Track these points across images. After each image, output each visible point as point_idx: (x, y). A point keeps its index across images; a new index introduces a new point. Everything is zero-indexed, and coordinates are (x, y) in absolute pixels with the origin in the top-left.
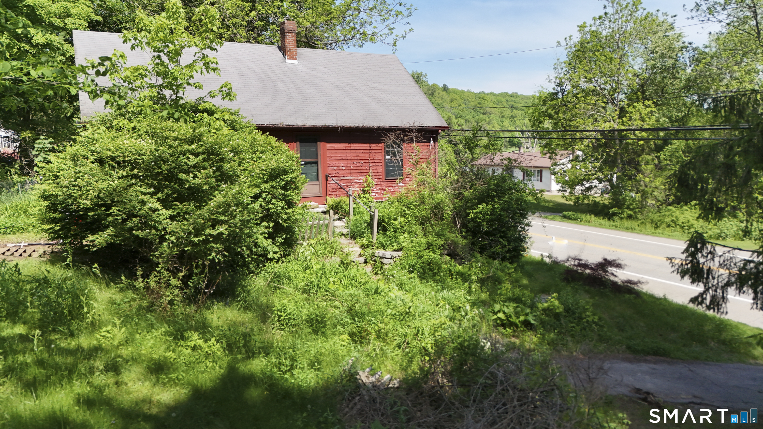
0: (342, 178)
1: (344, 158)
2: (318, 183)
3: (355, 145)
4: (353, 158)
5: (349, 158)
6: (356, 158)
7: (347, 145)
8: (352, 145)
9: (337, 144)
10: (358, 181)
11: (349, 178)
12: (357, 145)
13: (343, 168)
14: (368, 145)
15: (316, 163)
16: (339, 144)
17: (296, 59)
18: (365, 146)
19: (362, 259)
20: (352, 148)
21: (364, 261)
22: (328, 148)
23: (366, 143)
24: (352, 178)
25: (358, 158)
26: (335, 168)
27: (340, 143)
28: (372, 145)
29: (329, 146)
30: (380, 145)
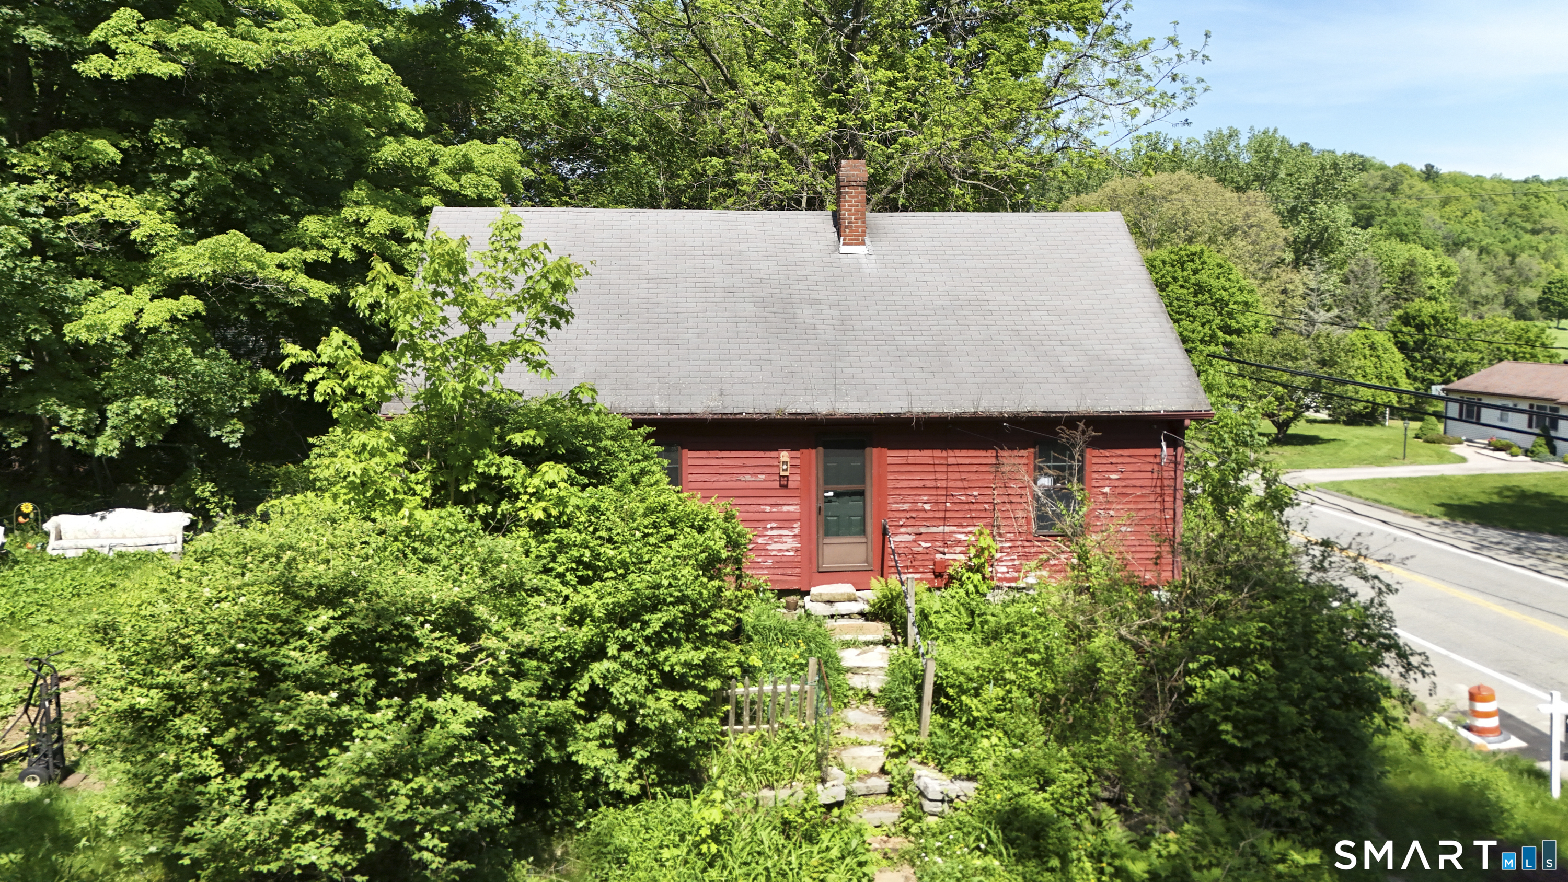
0: (923, 530)
1: (928, 484)
2: (864, 540)
3: (957, 453)
4: (951, 484)
5: (943, 484)
6: (959, 484)
7: (938, 453)
8: (951, 453)
9: (912, 453)
10: (962, 537)
11: (940, 529)
12: (964, 453)
13: (927, 507)
14: (992, 453)
15: (862, 493)
16: (917, 452)
17: (863, 243)
18: (985, 457)
19: (882, 783)
20: (951, 461)
21: (886, 789)
22: (890, 461)
23: (986, 449)
24: (947, 529)
25: (966, 484)
26: (906, 507)
27: (921, 449)
28: (1001, 453)
29: (894, 457)
30: (1023, 453)
